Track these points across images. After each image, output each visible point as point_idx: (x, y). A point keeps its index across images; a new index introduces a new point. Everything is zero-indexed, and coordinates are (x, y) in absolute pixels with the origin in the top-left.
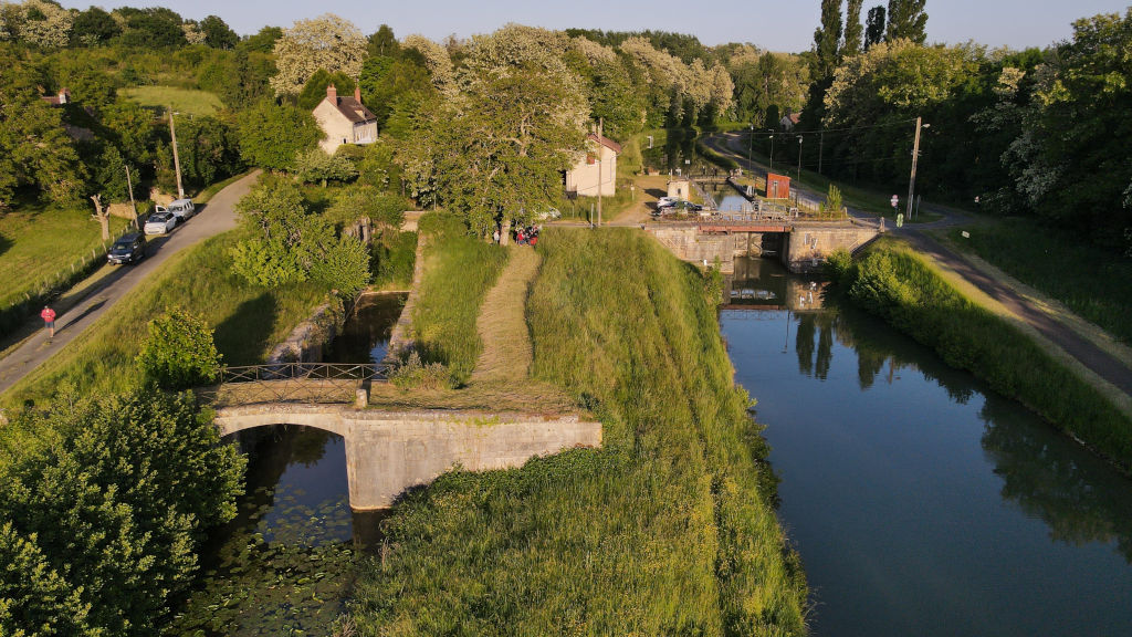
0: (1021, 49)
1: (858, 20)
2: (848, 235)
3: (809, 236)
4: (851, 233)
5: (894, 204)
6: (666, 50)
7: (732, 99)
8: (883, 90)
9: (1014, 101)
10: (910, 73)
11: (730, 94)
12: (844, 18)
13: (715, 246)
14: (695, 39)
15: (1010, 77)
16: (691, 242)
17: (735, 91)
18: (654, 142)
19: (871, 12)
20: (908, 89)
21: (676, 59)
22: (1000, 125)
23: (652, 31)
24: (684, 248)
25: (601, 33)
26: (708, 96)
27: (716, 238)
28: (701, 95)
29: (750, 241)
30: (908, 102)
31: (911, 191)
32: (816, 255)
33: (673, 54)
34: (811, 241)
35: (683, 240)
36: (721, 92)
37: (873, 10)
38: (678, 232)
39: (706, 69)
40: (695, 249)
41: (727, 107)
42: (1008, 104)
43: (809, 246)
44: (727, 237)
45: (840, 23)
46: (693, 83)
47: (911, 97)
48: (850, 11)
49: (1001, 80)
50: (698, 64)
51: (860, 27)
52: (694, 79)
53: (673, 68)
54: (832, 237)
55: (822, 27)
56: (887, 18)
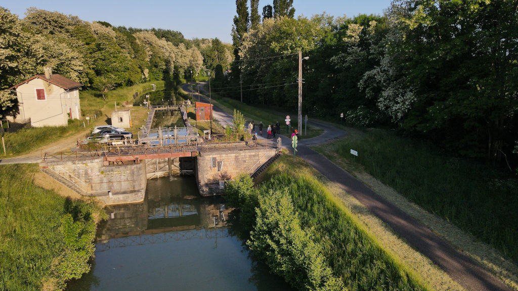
0: (357, 15)
1: (257, 12)
2: (250, 156)
3: (214, 159)
4: (253, 154)
5: (288, 123)
6: (164, 39)
7: (203, 65)
8: (273, 44)
9: (359, 46)
10: (289, 32)
11: (201, 62)
12: (249, 11)
13: (122, 177)
14: (180, 33)
15: (354, 31)
16: (95, 175)
17: (204, 61)
18: (157, 88)
19: (265, 8)
20: (289, 43)
21: (169, 43)
22: (351, 63)
23: (156, 29)
24: (89, 180)
25: (125, 28)
26: (188, 63)
27: (122, 168)
28: (184, 62)
29: (171, 162)
30: (290, 51)
31: (300, 112)
32: (223, 177)
33: (167, 41)
34: (217, 164)
35: (86, 173)
36: (196, 61)
37: (265, 7)
38: (80, 166)
39: (187, 49)
40: (101, 182)
41: (200, 69)
42: (355, 48)
43: (216, 168)
44: (134, 166)
45: (248, 14)
46: (180, 56)
47: (292, 48)
48: (252, 6)
49: (349, 33)
50: (182, 46)
51: (259, 16)
52: (180, 54)
53: (167, 47)
54: (236, 157)
55: (238, 16)
56: (273, 10)
